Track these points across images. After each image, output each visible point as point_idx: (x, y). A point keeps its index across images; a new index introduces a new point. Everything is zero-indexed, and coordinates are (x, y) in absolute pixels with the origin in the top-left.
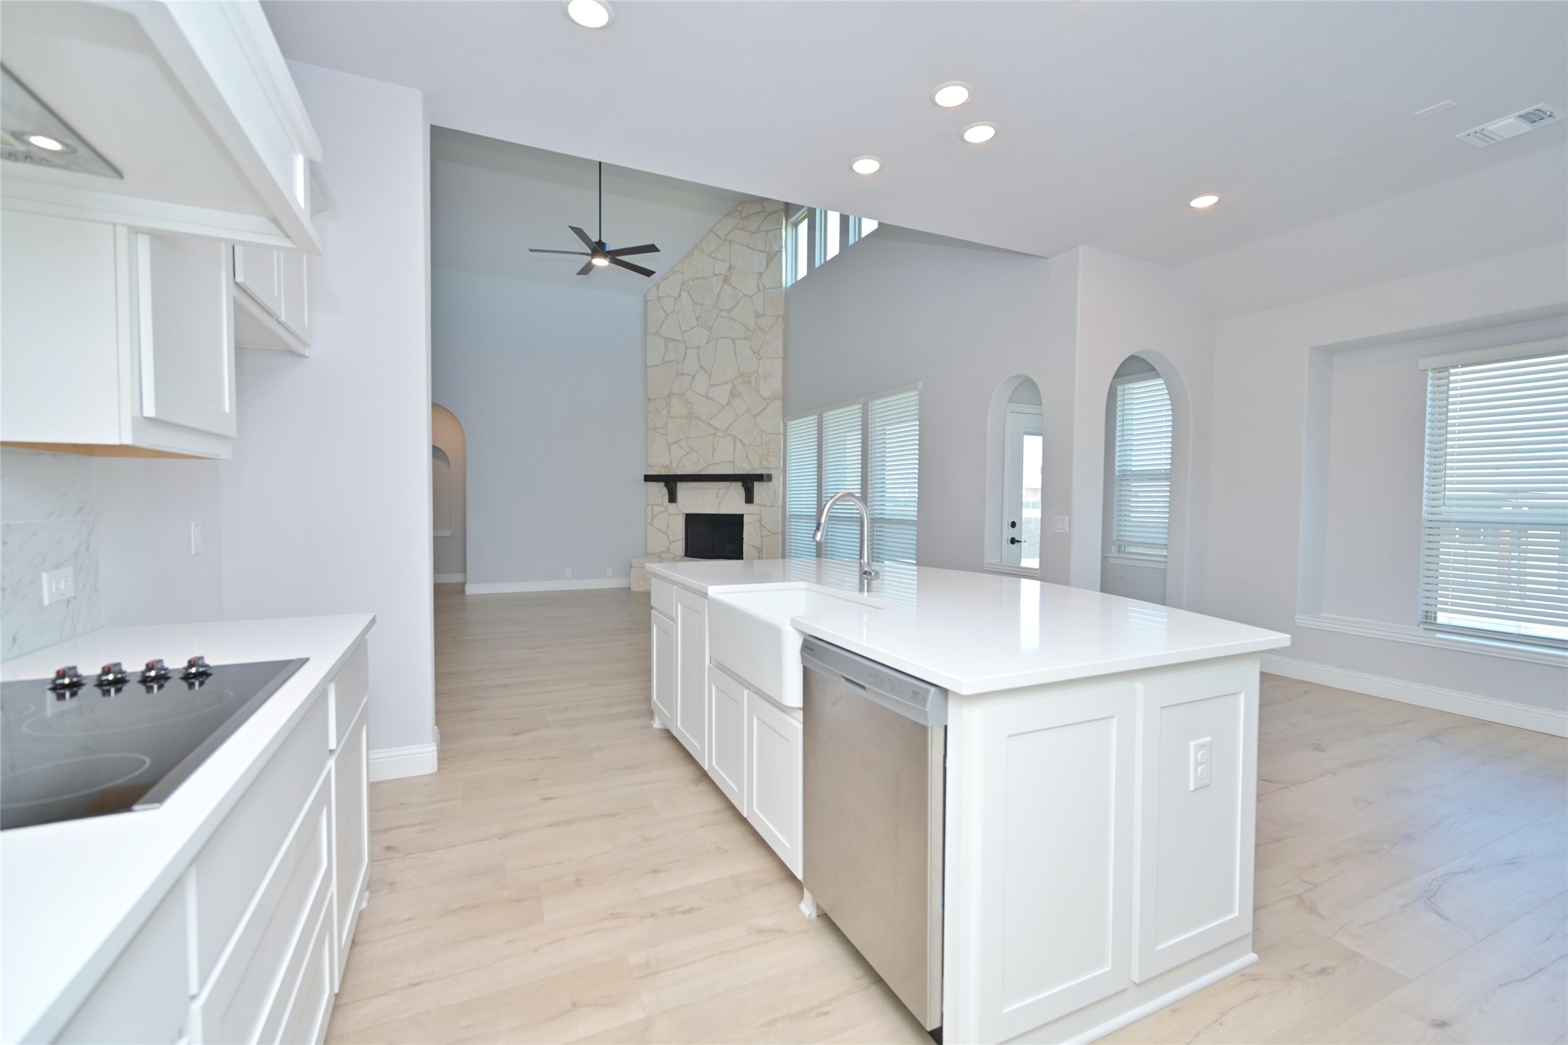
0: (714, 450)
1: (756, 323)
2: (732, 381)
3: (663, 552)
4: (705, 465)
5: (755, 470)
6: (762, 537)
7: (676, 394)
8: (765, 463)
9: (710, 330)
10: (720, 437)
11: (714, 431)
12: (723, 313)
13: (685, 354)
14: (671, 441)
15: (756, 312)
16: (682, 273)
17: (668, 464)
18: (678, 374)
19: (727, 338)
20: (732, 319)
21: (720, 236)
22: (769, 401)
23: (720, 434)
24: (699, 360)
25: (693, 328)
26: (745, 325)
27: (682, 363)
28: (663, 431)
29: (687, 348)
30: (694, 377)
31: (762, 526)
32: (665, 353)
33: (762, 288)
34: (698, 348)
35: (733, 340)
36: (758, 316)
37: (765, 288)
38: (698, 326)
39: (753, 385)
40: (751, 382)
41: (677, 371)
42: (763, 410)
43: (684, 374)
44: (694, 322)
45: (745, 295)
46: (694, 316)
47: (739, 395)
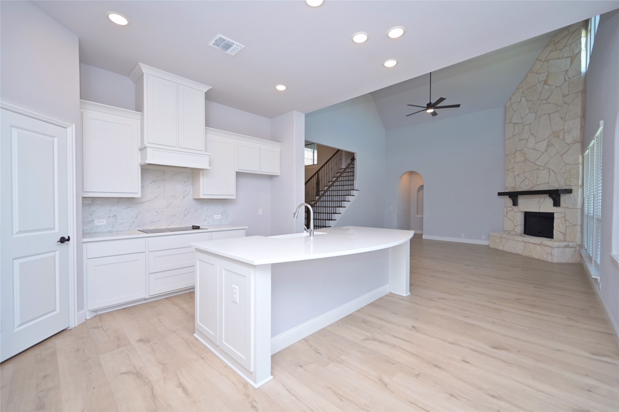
0: (537, 177)
1: (563, 101)
2: (548, 138)
3: (511, 231)
4: (532, 186)
5: (561, 187)
6: (566, 227)
7: (518, 151)
8: (568, 182)
9: (536, 113)
10: (541, 170)
11: (538, 167)
12: (543, 102)
13: (523, 129)
14: (516, 174)
15: (563, 94)
16: (522, 88)
17: (514, 186)
18: (520, 140)
19: (546, 114)
20: (548, 103)
21: (542, 60)
22: (571, 145)
23: (541, 168)
24: (530, 131)
25: (527, 115)
26: (557, 104)
27: (522, 134)
28: (512, 170)
29: (524, 126)
30: (527, 140)
31: (566, 220)
32: (513, 131)
33: (567, 78)
34: (530, 124)
35: (549, 114)
36: (564, 96)
37: (569, 78)
38: (530, 112)
39: (561, 137)
40: (560, 136)
41: (519, 139)
42: (567, 151)
43: (522, 140)
44: (528, 111)
45: (556, 87)
46: (528, 108)
47: (553, 145)
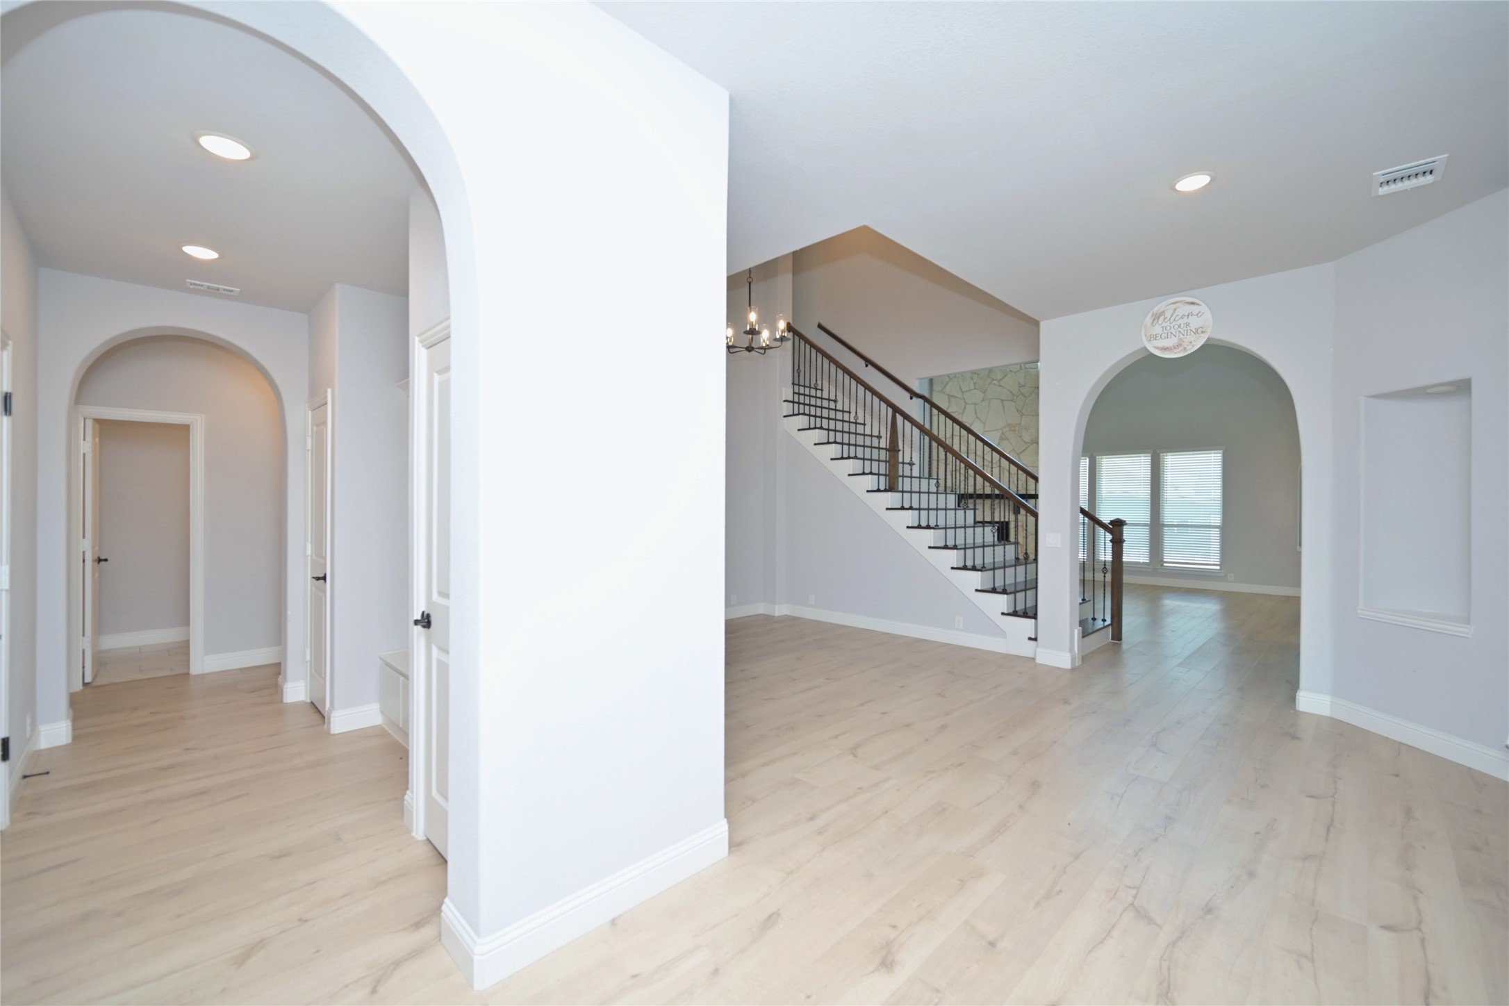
1: (1019, 390)
2: (1001, 429)
9: (984, 392)
12: (995, 382)
13: (965, 408)
15: (1019, 383)
19: (998, 399)
20: (1000, 386)
22: (1029, 444)
24: (976, 413)
25: (971, 390)
26: (1011, 392)
29: (966, 404)
34: (975, 404)
35: (1002, 401)
36: (1021, 386)
38: (975, 388)
39: (1017, 433)
40: (1016, 431)
42: (1024, 450)
44: (972, 386)
45: (1011, 371)
46: (972, 382)
47: (1007, 439)
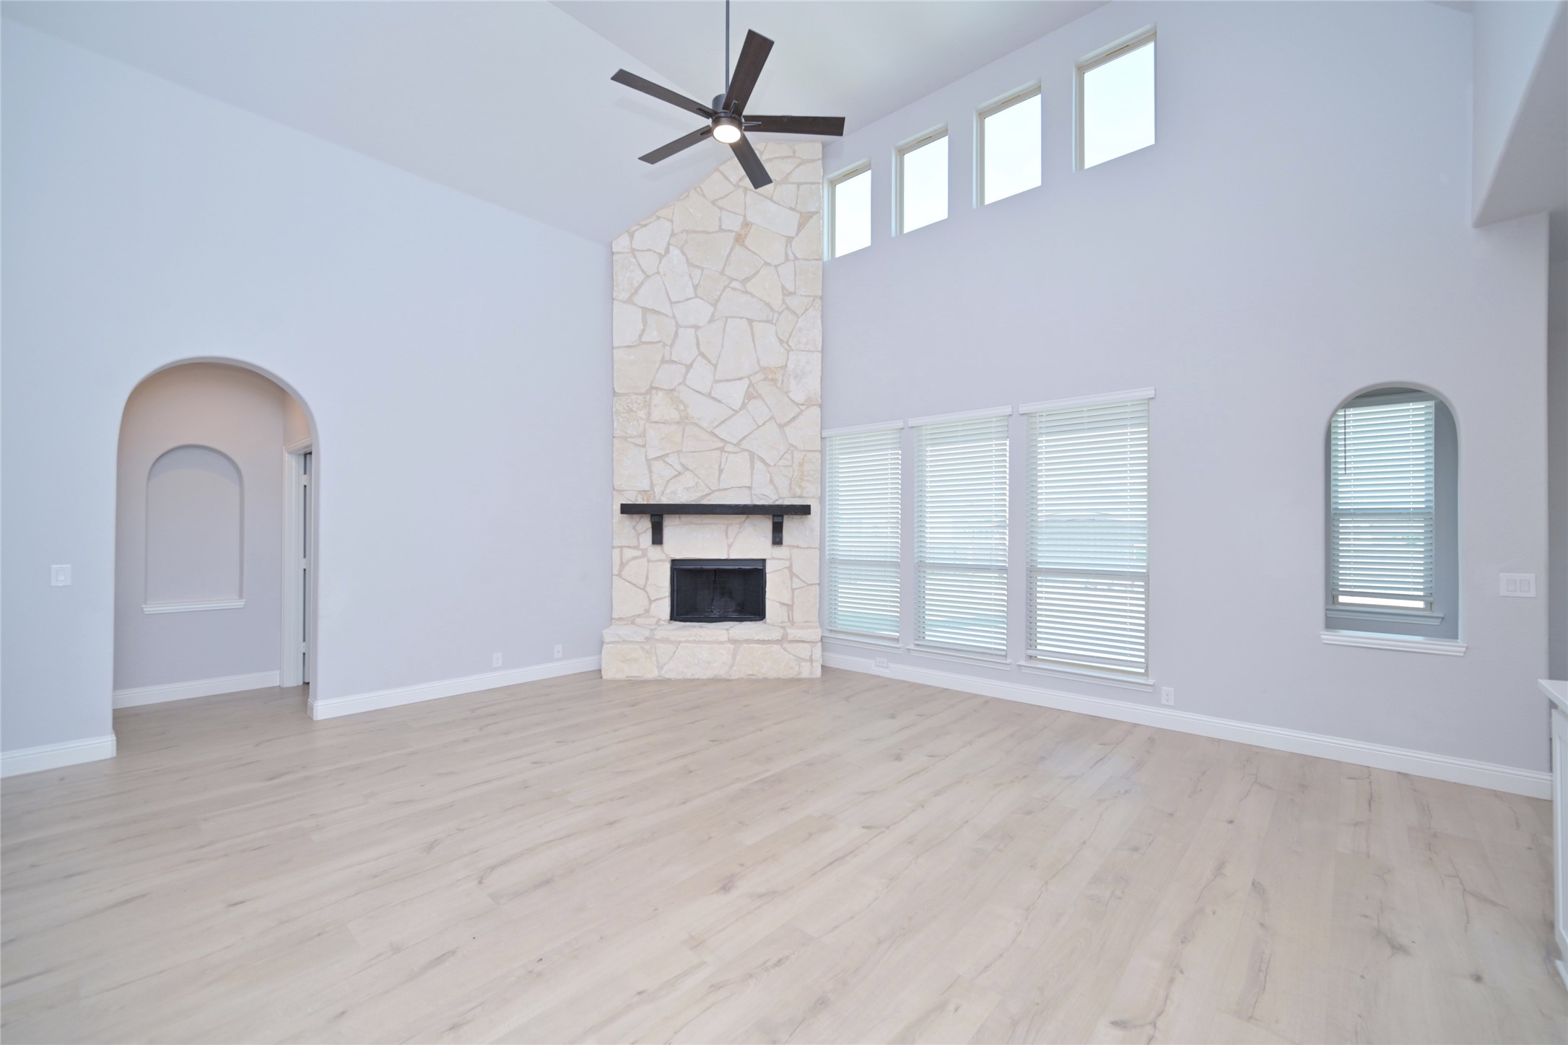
0: (721, 471)
1: (784, 302)
2: (748, 377)
3: (639, 616)
4: (707, 491)
5: (783, 498)
6: (793, 590)
7: (661, 389)
8: (798, 491)
9: (715, 304)
10: (729, 452)
11: (721, 444)
12: (735, 284)
13: (676, 334)
14: (652, 455)
15: (783, 287)
16: (671, 221)
17: (647, 488)
18: (663, 361)
19: (741, 318)
20: (746, 292)
21: (731, 179)
22: (803, 408)
23: (729, 448)
24: (698, 344)
25: (688, 299)
26: (768, 305)
27: (672, 346)
28: (639, 441)
29: (678, 326)
30: (689, 367)
31: (792, 575)
32: (644, 330)
33: (791, 257)
34: (697, 328)
35: (750, 321)
36: (786, 293)
37: (796, 258)
38: (696, 297)
39: (779, 385)
40: (777, 380)
41: (663, 358)
42: (794, 418)
43: (674, 362)
44: (690, 292)
45: (767, 264)
46: (690, 283)
47: (759, 396)
